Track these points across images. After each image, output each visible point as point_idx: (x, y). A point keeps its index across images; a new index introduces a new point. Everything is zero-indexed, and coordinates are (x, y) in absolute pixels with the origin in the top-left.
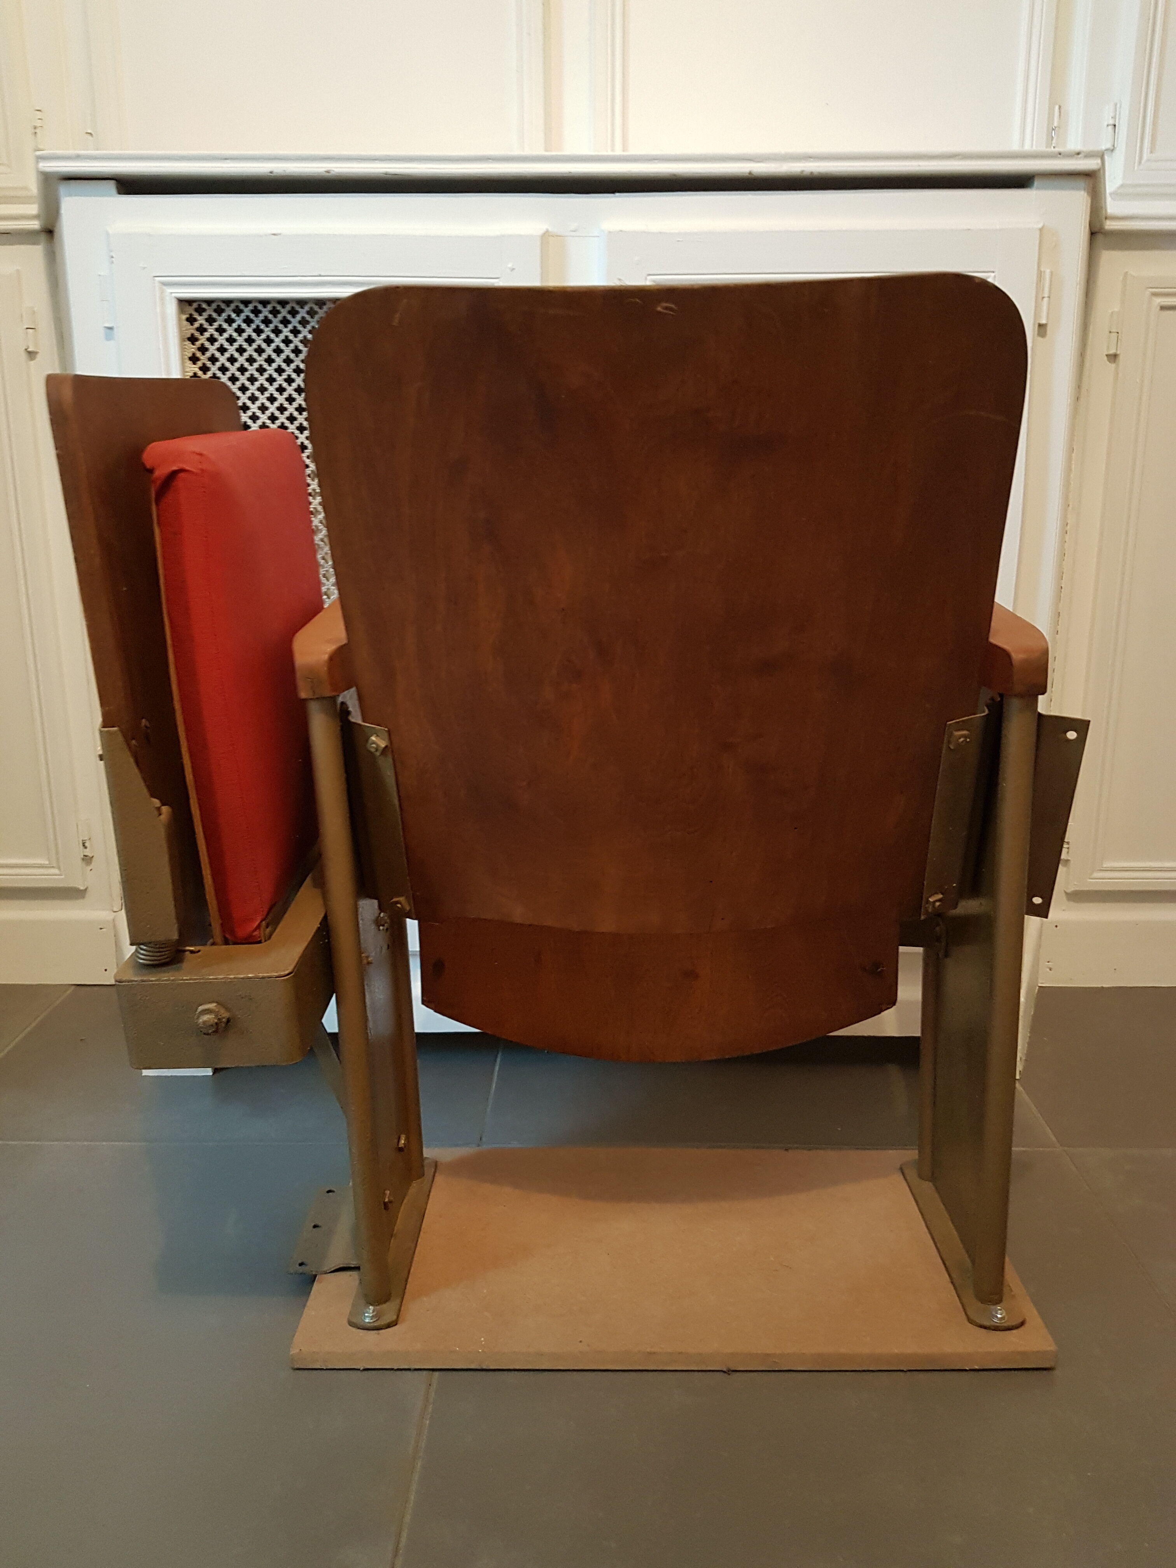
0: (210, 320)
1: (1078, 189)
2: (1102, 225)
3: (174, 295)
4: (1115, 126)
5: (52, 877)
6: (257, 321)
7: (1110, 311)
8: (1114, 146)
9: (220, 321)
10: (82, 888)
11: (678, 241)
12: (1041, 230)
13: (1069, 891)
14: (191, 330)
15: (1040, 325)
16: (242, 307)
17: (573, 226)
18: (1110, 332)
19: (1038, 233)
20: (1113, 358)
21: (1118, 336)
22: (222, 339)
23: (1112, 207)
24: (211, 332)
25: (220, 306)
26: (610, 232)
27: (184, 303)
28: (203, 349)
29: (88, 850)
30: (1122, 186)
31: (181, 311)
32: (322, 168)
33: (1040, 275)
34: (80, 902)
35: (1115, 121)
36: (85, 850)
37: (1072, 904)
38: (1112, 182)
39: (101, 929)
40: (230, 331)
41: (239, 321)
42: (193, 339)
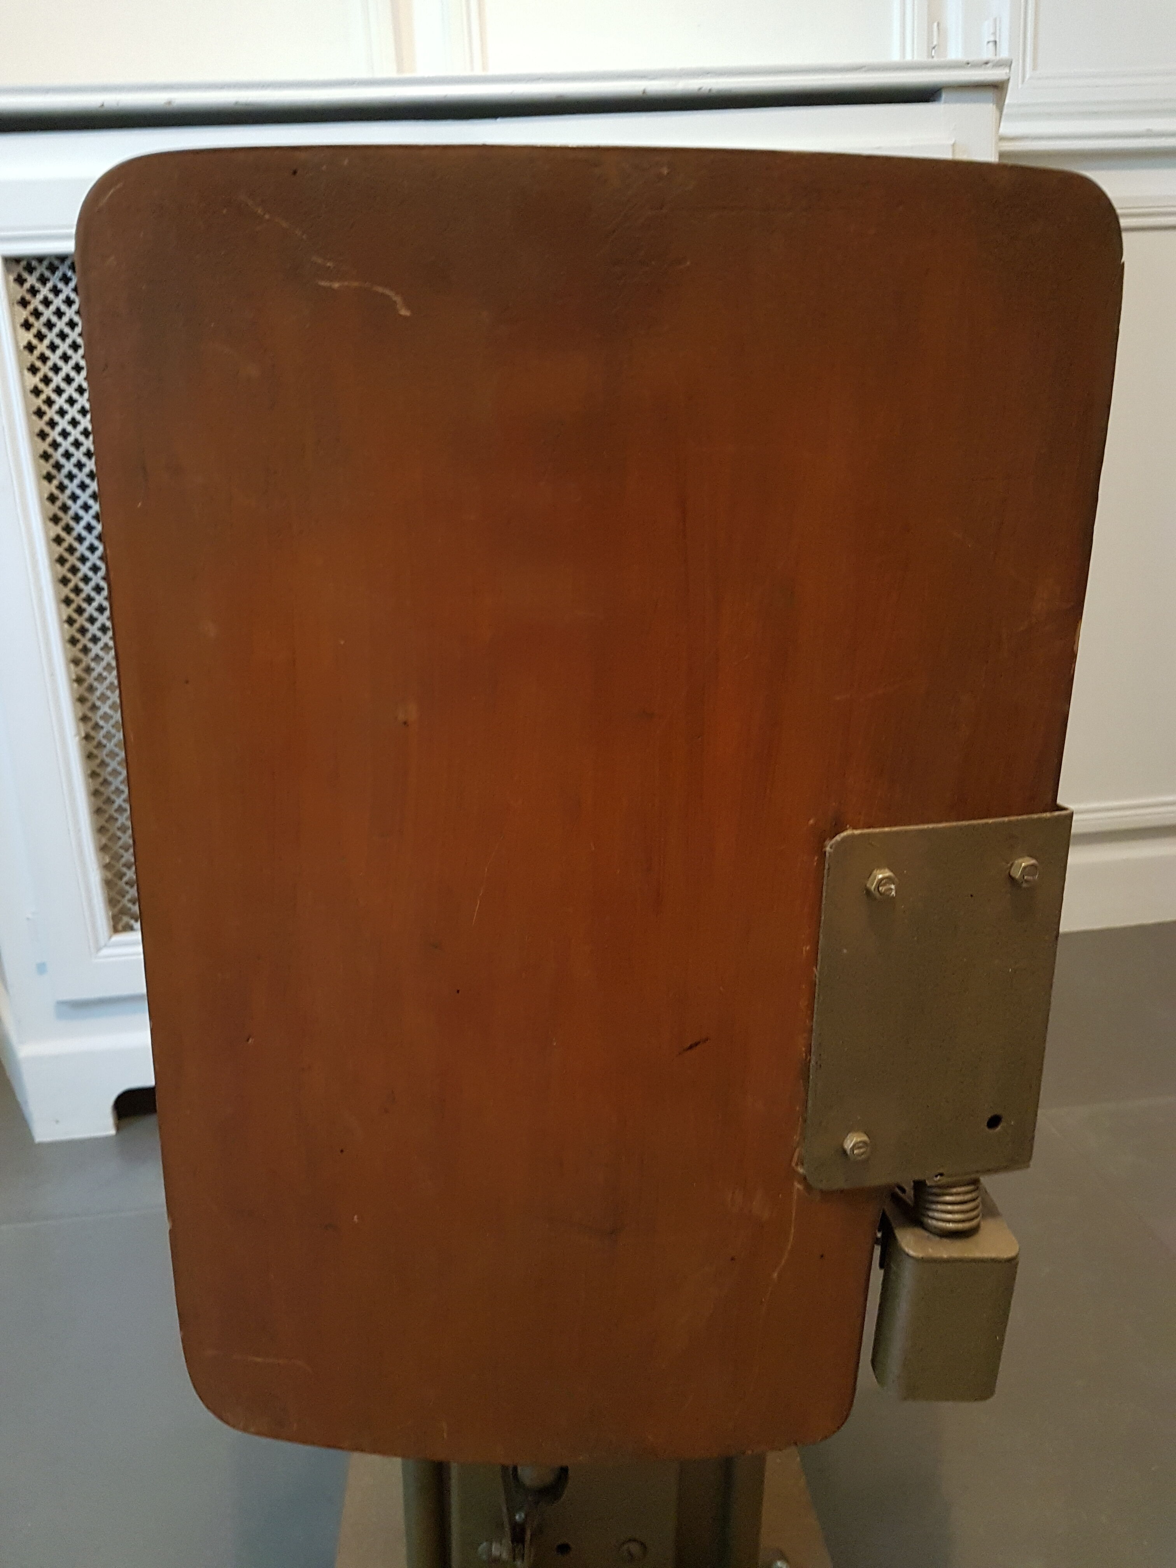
0: (43, 280)
1: (985, 102)
4: (995, 42)
12: (953, 145)
14: (21, 292)
22: (58, 301)
23: (1002, 127)
24: (44, 293)
25: (53, 262)
27: (12, 261)
28: (36, 314)
30: (1008, 106)
31: (9, 271)
32: (162, 99)
35: (996, 38)
42: (24, 303)
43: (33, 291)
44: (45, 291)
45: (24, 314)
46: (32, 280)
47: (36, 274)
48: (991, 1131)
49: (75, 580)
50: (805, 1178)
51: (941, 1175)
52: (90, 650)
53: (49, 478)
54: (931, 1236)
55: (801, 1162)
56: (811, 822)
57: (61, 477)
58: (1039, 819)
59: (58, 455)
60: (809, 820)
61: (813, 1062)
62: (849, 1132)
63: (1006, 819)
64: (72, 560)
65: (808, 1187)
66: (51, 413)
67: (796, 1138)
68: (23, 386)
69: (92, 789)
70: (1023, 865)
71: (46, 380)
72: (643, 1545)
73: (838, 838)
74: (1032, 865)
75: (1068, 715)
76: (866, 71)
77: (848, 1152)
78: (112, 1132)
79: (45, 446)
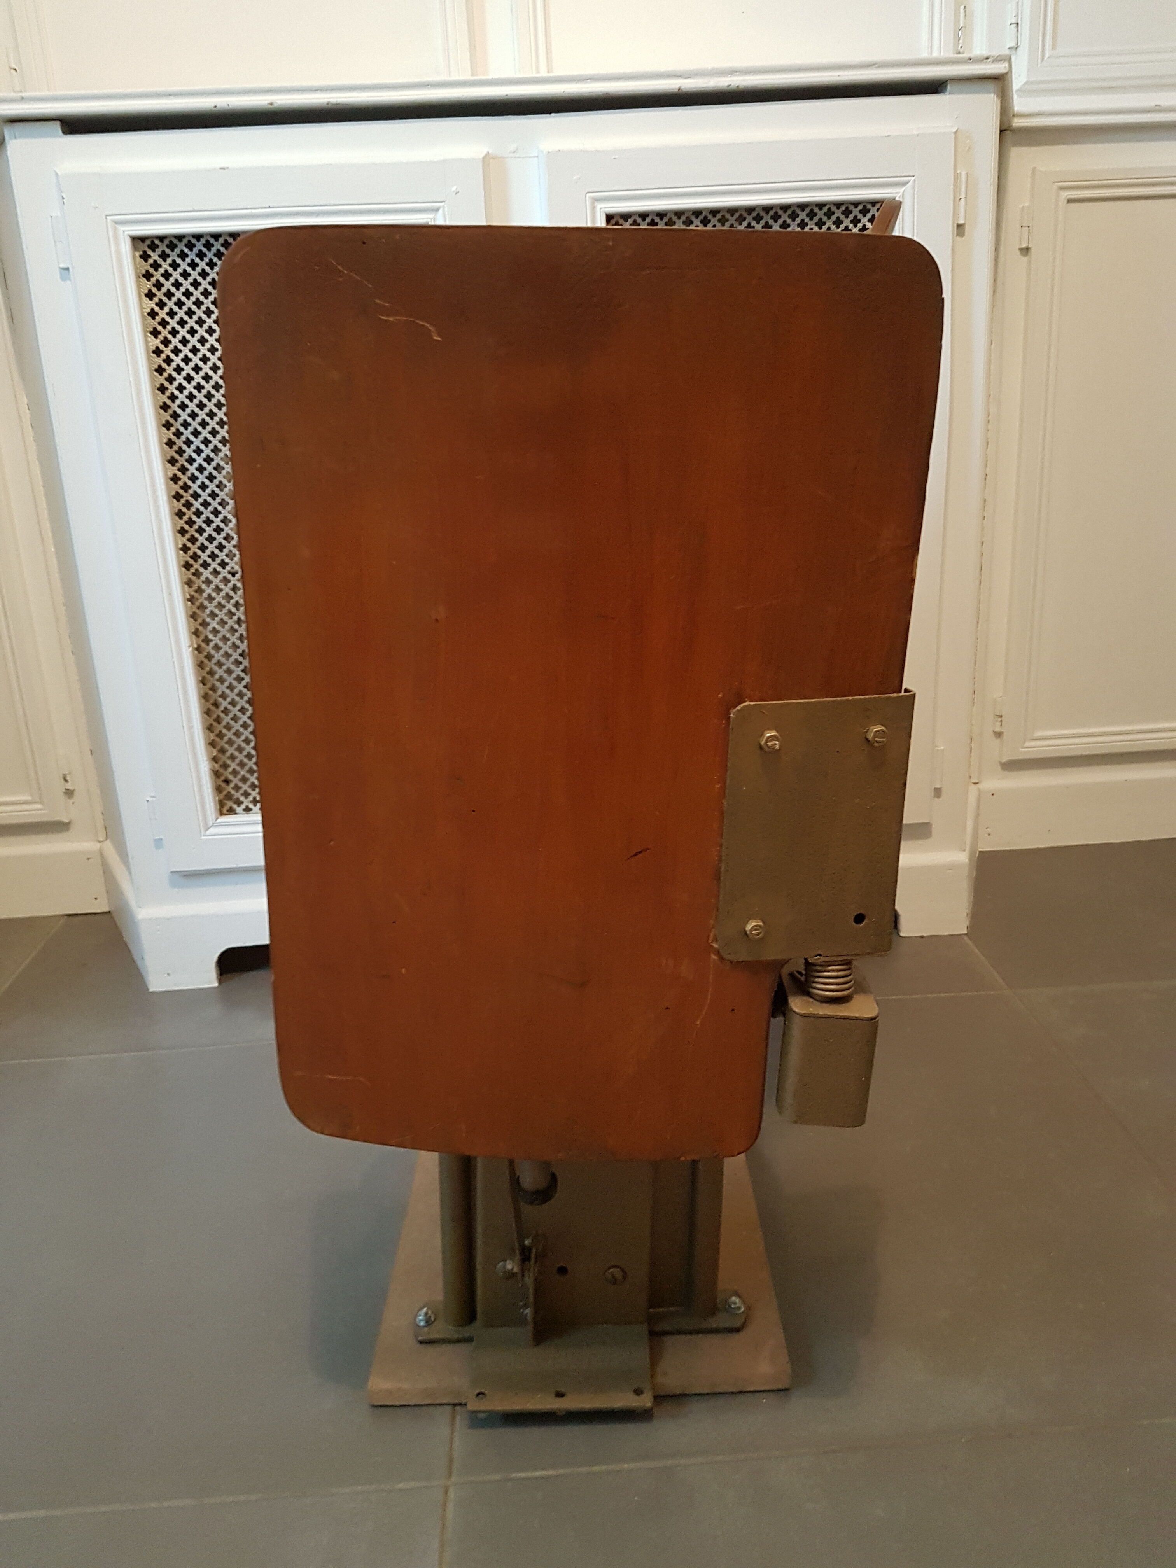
0: (164, 256)
1: (989, 92)
2: (1010, 122)
3: (126, 233)
4: (1018, 24)
5: (35, 812)
6: (210, 255)
7: (1021, 206)
8: (1017, 44)
9: (174, 256)
10: (67, 821)
11: (614, 158)
12: (955, 133)
13: (1004, 761)
14: (146, 266)
15: (959, 226)
16: (194, 241)
17: (512, 147)
18: (1022, 227)
19: (953, 135)
20: (1025, 251)
21: (1029, 230)
22: (176, 274)
23: (1019, 104)
24: (165, 268)
25: (172, 241)
26: (549, 152)
27: (137, 240)
28: (158, 285)
29: (69, 784)
30: (1027, 83)
31: (135, 248)
32: (266, 100)
33: (957, 176)
34: (64, 835)
35: (1018, 19)
36: (66, 784)
37: (1006, 773)
38: (1017, 82)
39: (88, 859)
40: (184, 265)
41: (192, 256)
42: (148, 276)
43: (156, 266)
44: (165, 266)
45: (148, 285)
46: (155, 256)
47: (159, 251)
48: (858, 926)
49: (189, 514)
50: (719, 952)
51: (820, 955)
52: (202, 574)
53: (167, 425)
54: (814, 1001)
55: (716, 940)
56: (720, 696)
57: (177, 425)
58: (888, 698)
59: (175, 406)
60: (719, 694)
61: (723, 868)
62: (750, 919)
63: (862, 697)
64: (187, 496)
65: (722, 958)
66: (170, 370)
67: (712, 922)
68: (147, 347)
69: (202, 692)
70: (875, 730)
71: (166, 342)
72: (623, 1270)
73: (739, 708)
74: (882, 731)
75: (909, 623)
76: (877, 68)
77: (748, 932)
78: (216, 985)
79: (164, 398)
